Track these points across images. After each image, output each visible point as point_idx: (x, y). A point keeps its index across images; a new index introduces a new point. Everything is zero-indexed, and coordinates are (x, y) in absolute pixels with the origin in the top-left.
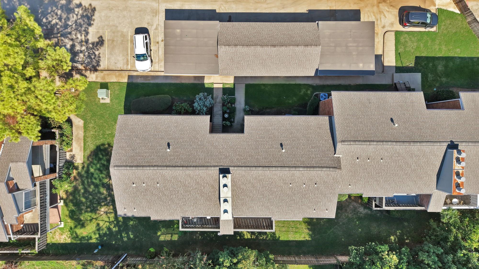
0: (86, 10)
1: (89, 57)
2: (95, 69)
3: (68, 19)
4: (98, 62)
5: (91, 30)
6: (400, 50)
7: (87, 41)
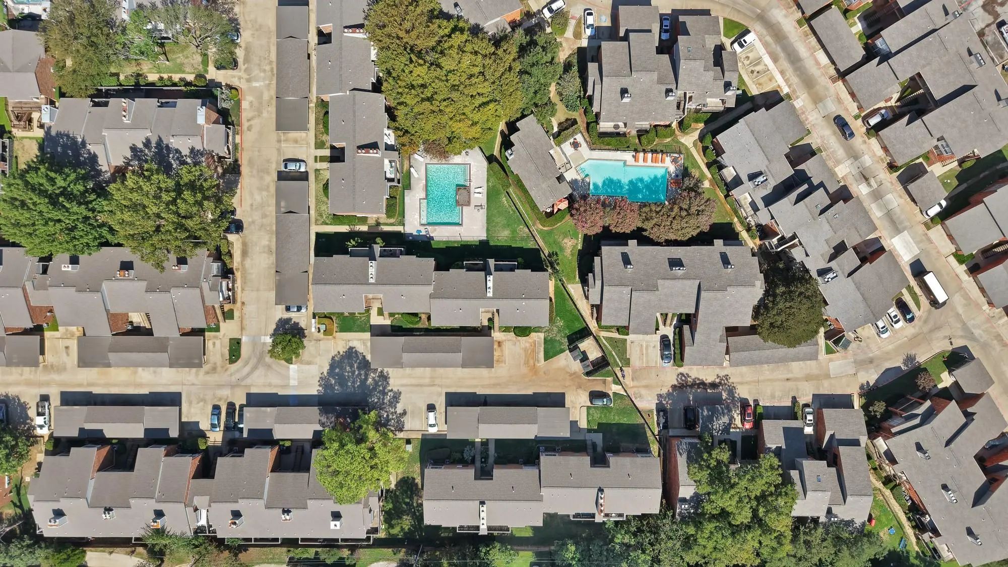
0: (395, 393)
1: (397, 422)
2: (401, 430)
3: (383, 399)
4: (403, 426)
5: (398, 405)
6: (590, 419)
7: (396, 412)
